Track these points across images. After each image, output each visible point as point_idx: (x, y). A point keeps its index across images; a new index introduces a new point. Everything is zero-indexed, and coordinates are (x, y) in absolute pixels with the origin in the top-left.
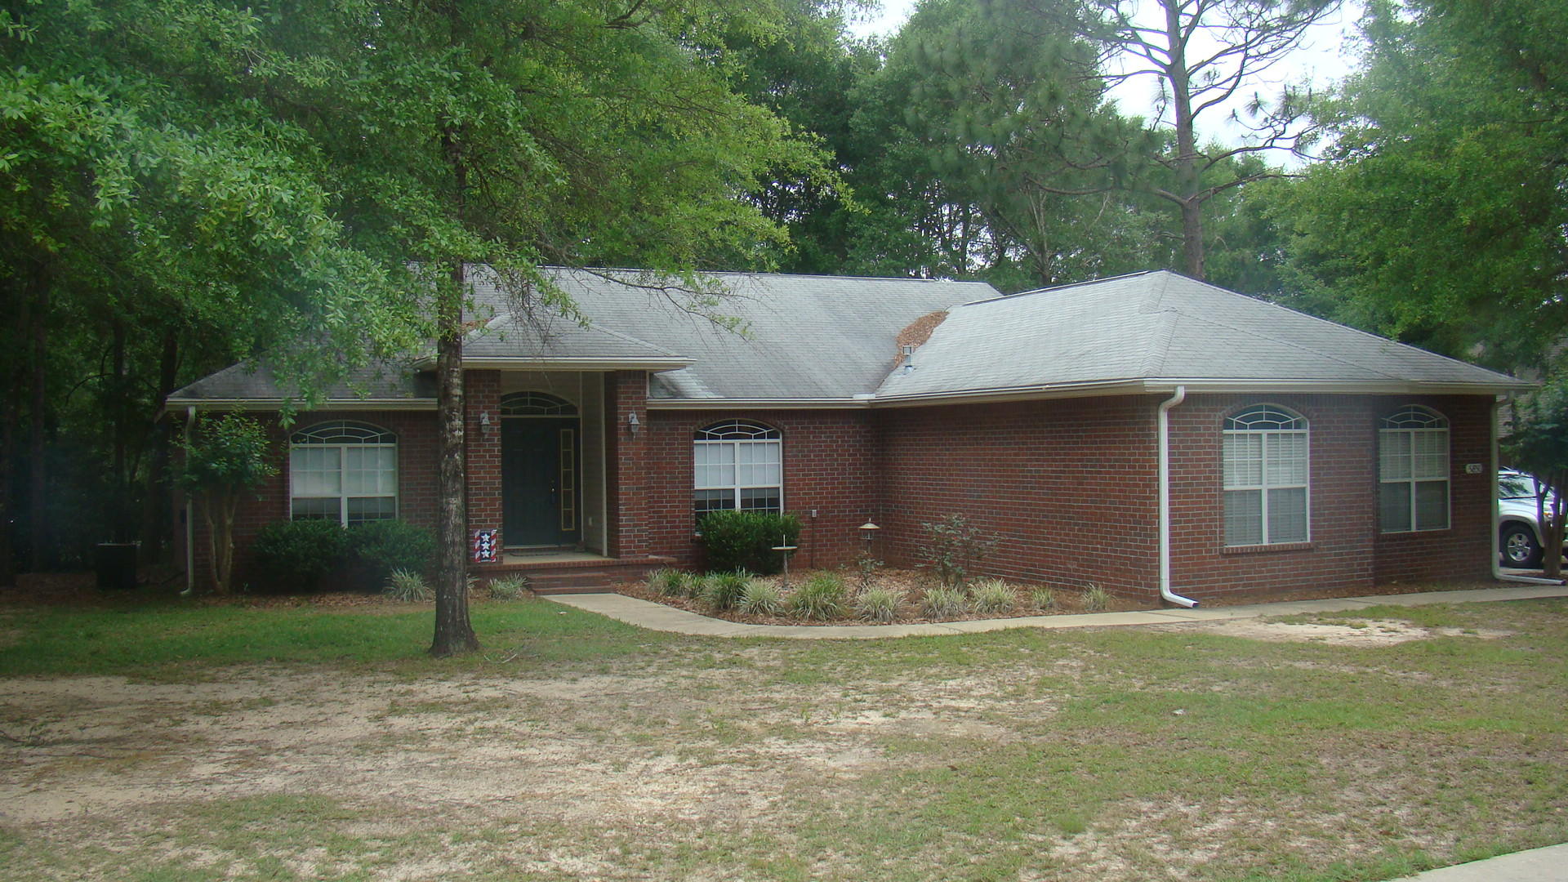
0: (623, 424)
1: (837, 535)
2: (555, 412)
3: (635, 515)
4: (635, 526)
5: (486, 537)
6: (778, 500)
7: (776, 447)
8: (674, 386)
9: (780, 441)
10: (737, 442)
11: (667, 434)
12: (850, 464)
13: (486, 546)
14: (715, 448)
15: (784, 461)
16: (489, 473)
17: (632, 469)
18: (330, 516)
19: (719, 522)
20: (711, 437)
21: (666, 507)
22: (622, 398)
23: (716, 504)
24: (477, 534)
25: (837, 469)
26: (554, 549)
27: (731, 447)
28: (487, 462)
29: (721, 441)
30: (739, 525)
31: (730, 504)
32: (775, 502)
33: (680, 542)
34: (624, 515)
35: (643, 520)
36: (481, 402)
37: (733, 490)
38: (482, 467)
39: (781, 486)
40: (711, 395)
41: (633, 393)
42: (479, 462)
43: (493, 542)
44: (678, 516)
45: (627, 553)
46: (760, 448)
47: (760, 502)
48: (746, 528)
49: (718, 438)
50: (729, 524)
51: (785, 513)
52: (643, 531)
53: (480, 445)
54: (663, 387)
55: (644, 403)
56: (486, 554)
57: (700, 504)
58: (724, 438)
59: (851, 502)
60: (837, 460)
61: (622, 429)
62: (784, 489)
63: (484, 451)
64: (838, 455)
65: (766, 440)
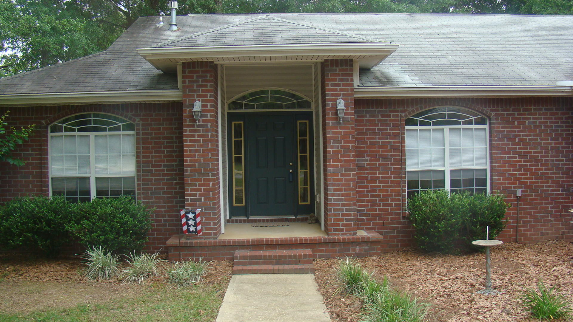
0: (331, 109)
1: (540, 212)
2: (292, 106)
3: (343, 195)
4: (343, 205)
5: (191, 216)
6: (485, 180)
7: (482, 133)
8: (386, 78)
9: (486, 126)
10: (446, 128)
11: (379, 121)
12: (552, 148)
13: (191, 222)
14: (426, 134)
15: (491, 145)
16: (203, 156)
17: (340, 152)
18: (82, 193)
19: (425, 203)
20: (422, 123)
21: (379, 187)
22: (329, 86)
23: (426, 184)
24: (182, 213)
25: (540, 152)
26: (291, 220)
27: (439, 134)
28: (202, 146)
29: (431, 127)
30: (443, 206)
31: (440, 184)
32: (483, 182)
33: (392, 219)
34: (333, 195)
35: (352, 200)
36: (194, 91)
37: (443, 171)
38: (196, 151)
39: (488, 167)
40: (420, 84)
41: (341, 80)
42: (194, 146)
43: (198, 220)
44: (390, 196)
45: (336, 230)
46: (469, 133)
47: (469, 182)
48: (451, 210)
49: (429, 124)
50: (434, 205)
51: (492, 192)
52: (350, 210)
53: (195, 131)
54: (376, 78)
55: (352, 90)
56: (192, 229)
57: (412, 185)
58: (435, 124)
59: (553, 182)
60: (540, 144)
61: (330, 114)
62: (491, 171)
63: (198, 136)
64: (541, 139)
65: (474, 126)
